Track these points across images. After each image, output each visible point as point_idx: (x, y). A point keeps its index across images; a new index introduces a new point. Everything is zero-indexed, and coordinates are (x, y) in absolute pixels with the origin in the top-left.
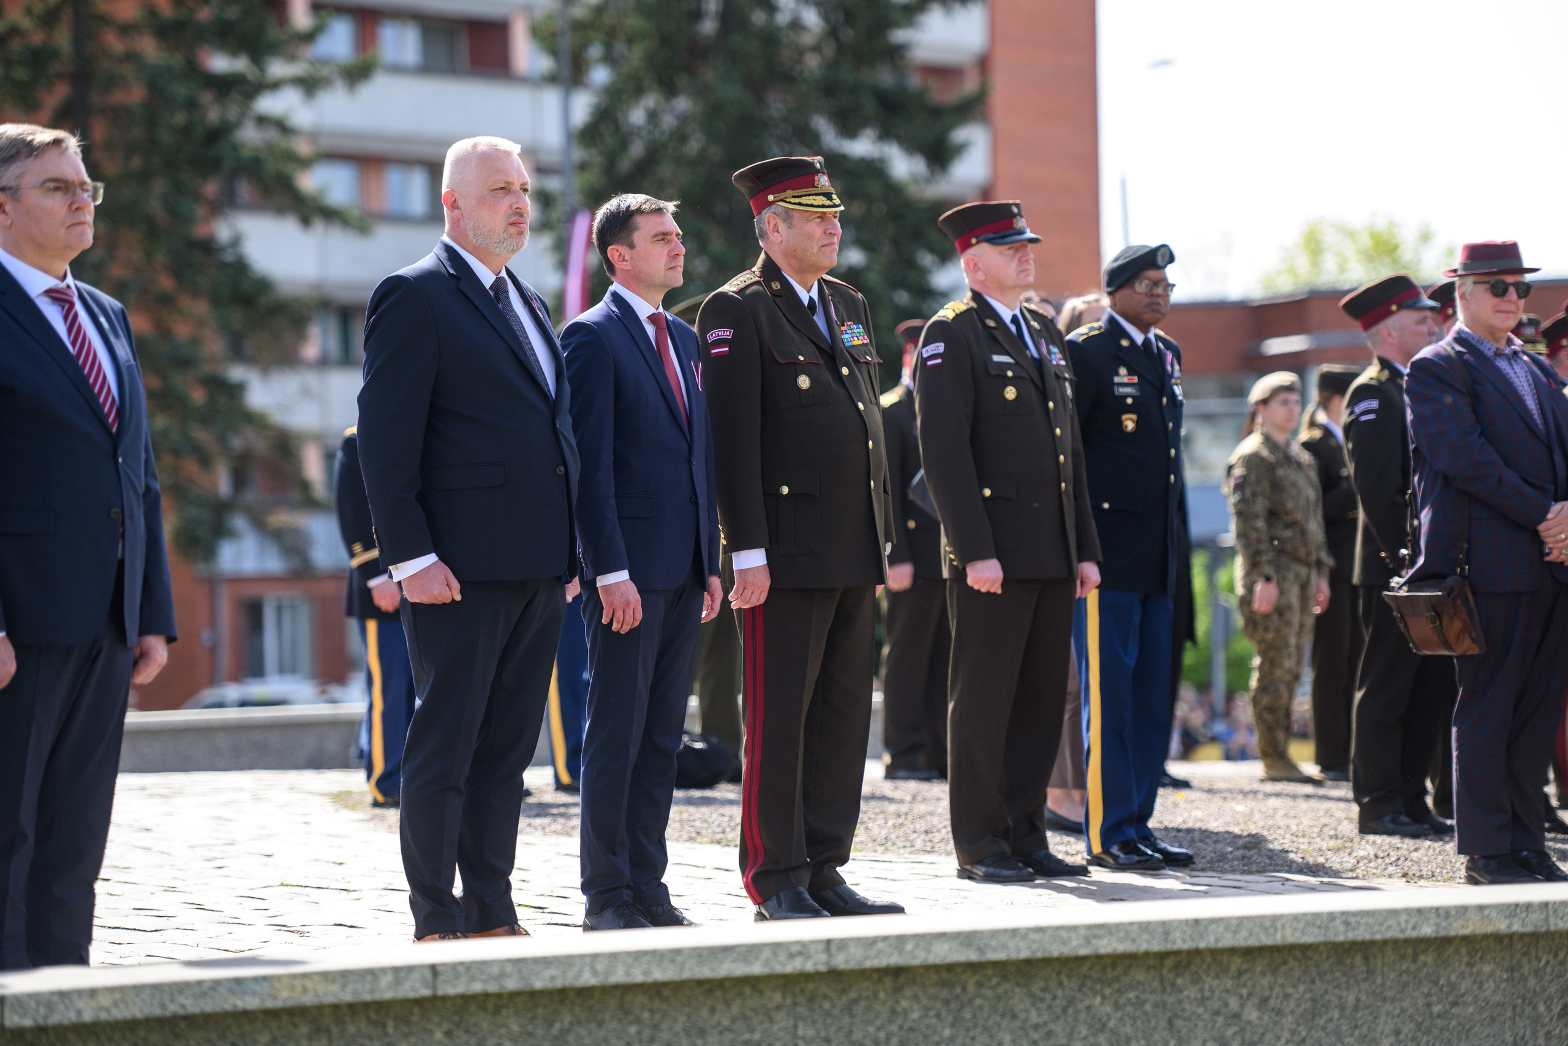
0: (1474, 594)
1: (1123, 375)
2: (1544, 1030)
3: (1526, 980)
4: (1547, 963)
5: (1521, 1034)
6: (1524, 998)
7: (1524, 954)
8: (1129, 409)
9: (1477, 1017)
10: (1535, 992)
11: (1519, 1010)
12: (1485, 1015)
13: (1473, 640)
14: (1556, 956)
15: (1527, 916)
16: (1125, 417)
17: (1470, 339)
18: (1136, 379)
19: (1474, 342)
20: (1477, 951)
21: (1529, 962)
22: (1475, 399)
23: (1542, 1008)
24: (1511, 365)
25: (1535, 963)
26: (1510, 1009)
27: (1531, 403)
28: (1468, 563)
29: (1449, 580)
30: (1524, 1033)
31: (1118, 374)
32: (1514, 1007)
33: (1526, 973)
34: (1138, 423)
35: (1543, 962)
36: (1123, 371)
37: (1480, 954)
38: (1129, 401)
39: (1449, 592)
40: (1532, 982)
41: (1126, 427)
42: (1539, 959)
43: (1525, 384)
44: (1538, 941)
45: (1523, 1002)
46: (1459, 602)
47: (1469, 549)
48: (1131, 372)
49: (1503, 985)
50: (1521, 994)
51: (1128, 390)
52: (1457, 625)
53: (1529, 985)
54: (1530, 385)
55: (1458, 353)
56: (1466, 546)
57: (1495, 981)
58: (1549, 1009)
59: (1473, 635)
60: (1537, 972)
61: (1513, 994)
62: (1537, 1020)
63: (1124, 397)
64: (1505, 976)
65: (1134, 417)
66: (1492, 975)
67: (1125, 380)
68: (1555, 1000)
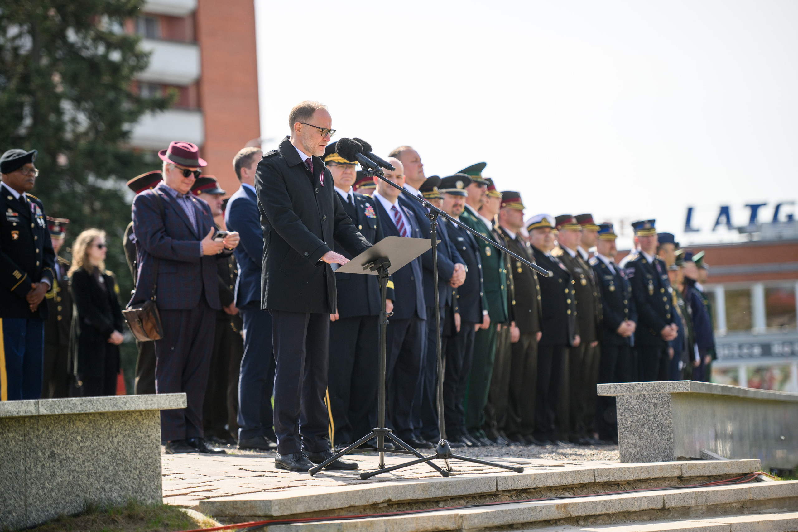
0: (159, 310)
1: (10, 212)
2: (41, 464)
3: (31, 440)
4: (43, 432)
5: (29, 466)
6: (30, 449)
7: (31, 428)
8: (15, 228)
9: (5, 458)
10: (36, 446)
11: (28, 454)
12: (10, 457)
13: (157, 332)
14: (48, 428)
15: (28, 408)
16: (13, 232)
17: (166, 189)
18: (17, 214)
19: (168, 190)
20: (6, 427)
21: (34, 432)
22: (164, 216)
23: (40, 454)
24: (184, 202)
25: (37, 432)
26: (23, 454)
27: (192, 219)
28: (156, 294)
29: (146, 303)
30: (30, 466)
31: (7, 211)
32: (25, 453)
33: (32, 437)
34: (20, 235)
35: (41, 431)
36: (10, 211)
37: (8, 428)
38: (15, 224)
39: (145, 309)
40: (35, 441)
41: (13, 237)
42: (38, 430)
43: (191, 211)
44: (38, 421)
45: (30, 451)
46: (151, 314)
47: (157, 289)
48: (14, 211)
49: (20, 443)
50: (29, 447)
51: (14, 219)
52: (150, 325)
53: (33, 442)
54: (193, 212)
55: (160, 195)
56: (155, 286)
57: (15, 441)
58: (44, 454)
59: (158, 330)
60: (37, 437)
61: (25, 447)
62: (37, 459)
63: (12, 222)
64: (21, 438)
65: (17, 232)
66: (14, 438)
67: (12, 214)
68: (47, 450)
